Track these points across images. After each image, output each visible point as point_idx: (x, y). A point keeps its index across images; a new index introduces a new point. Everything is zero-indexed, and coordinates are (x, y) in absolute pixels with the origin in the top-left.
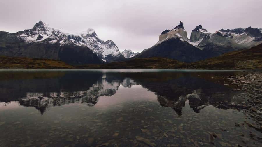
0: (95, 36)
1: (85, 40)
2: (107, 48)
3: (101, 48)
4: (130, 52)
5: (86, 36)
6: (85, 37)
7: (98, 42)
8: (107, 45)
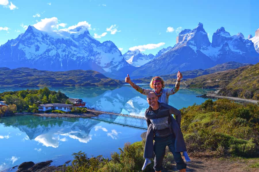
0: (88, 35)
1: (77, 43)
2: (105, 52)
3: (97, 53)
4: (138, 53)
5: (79, 38)
6: (76, 38)
7: (92, 44)
8: (105, 48)
